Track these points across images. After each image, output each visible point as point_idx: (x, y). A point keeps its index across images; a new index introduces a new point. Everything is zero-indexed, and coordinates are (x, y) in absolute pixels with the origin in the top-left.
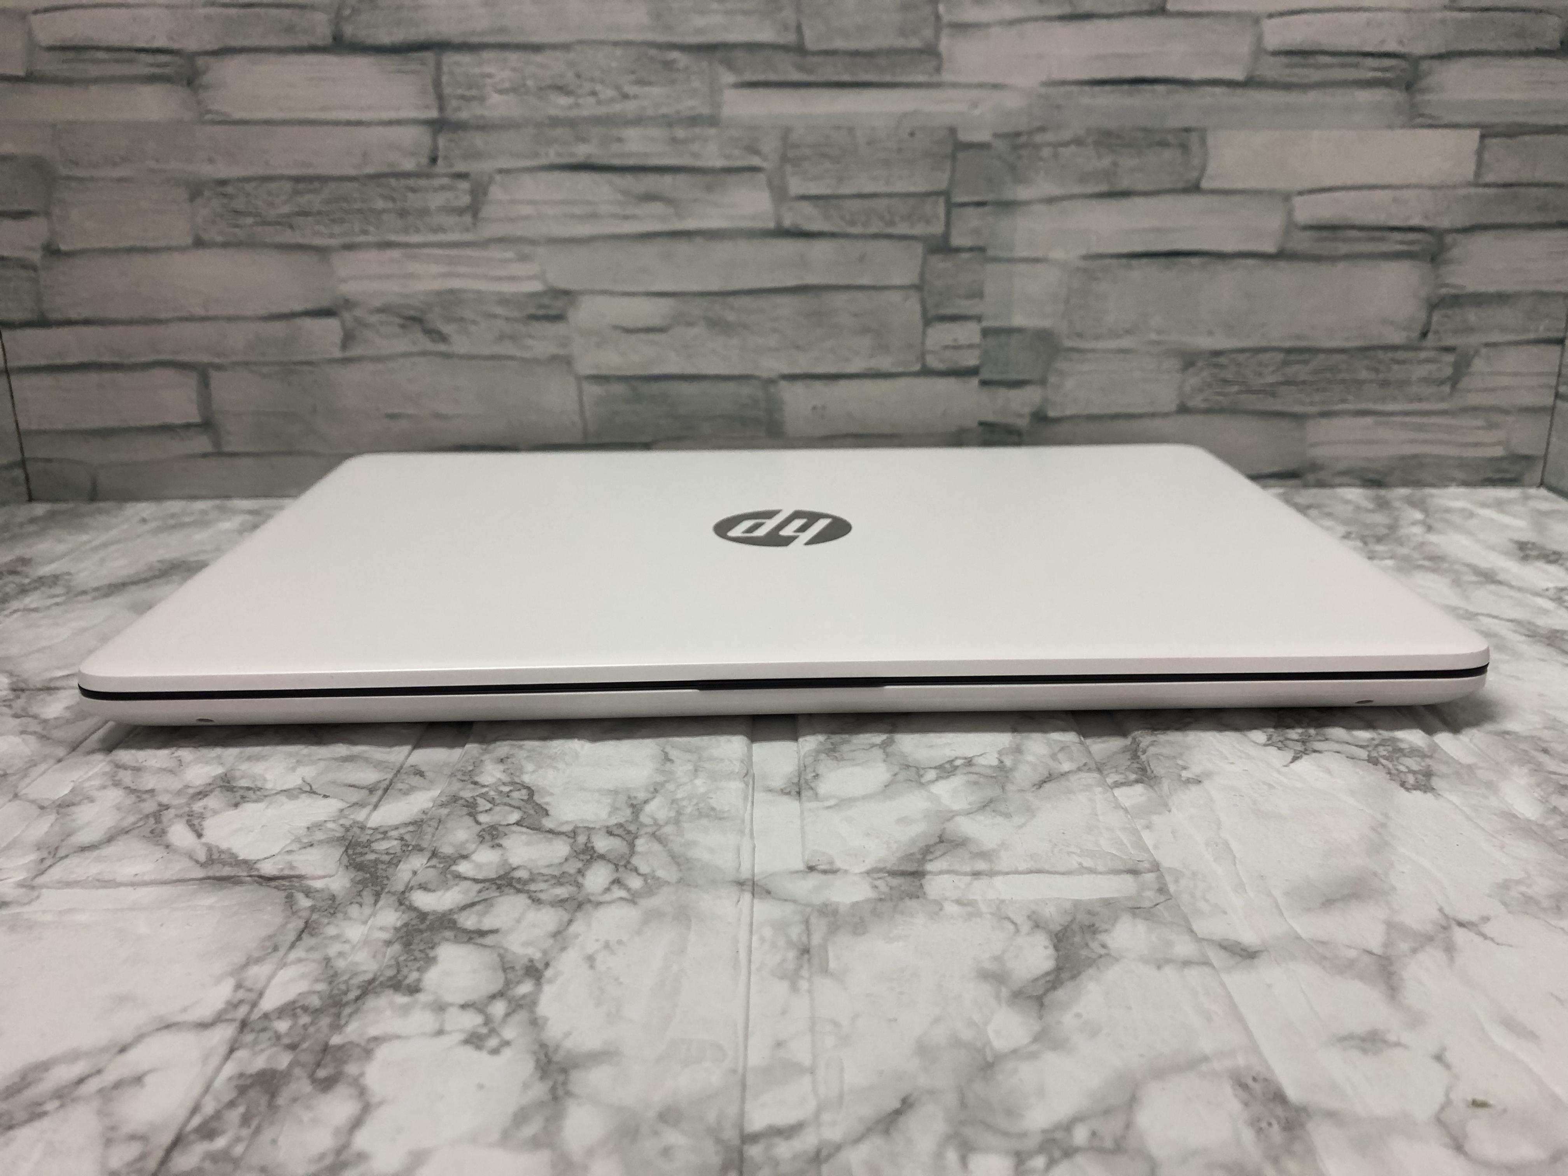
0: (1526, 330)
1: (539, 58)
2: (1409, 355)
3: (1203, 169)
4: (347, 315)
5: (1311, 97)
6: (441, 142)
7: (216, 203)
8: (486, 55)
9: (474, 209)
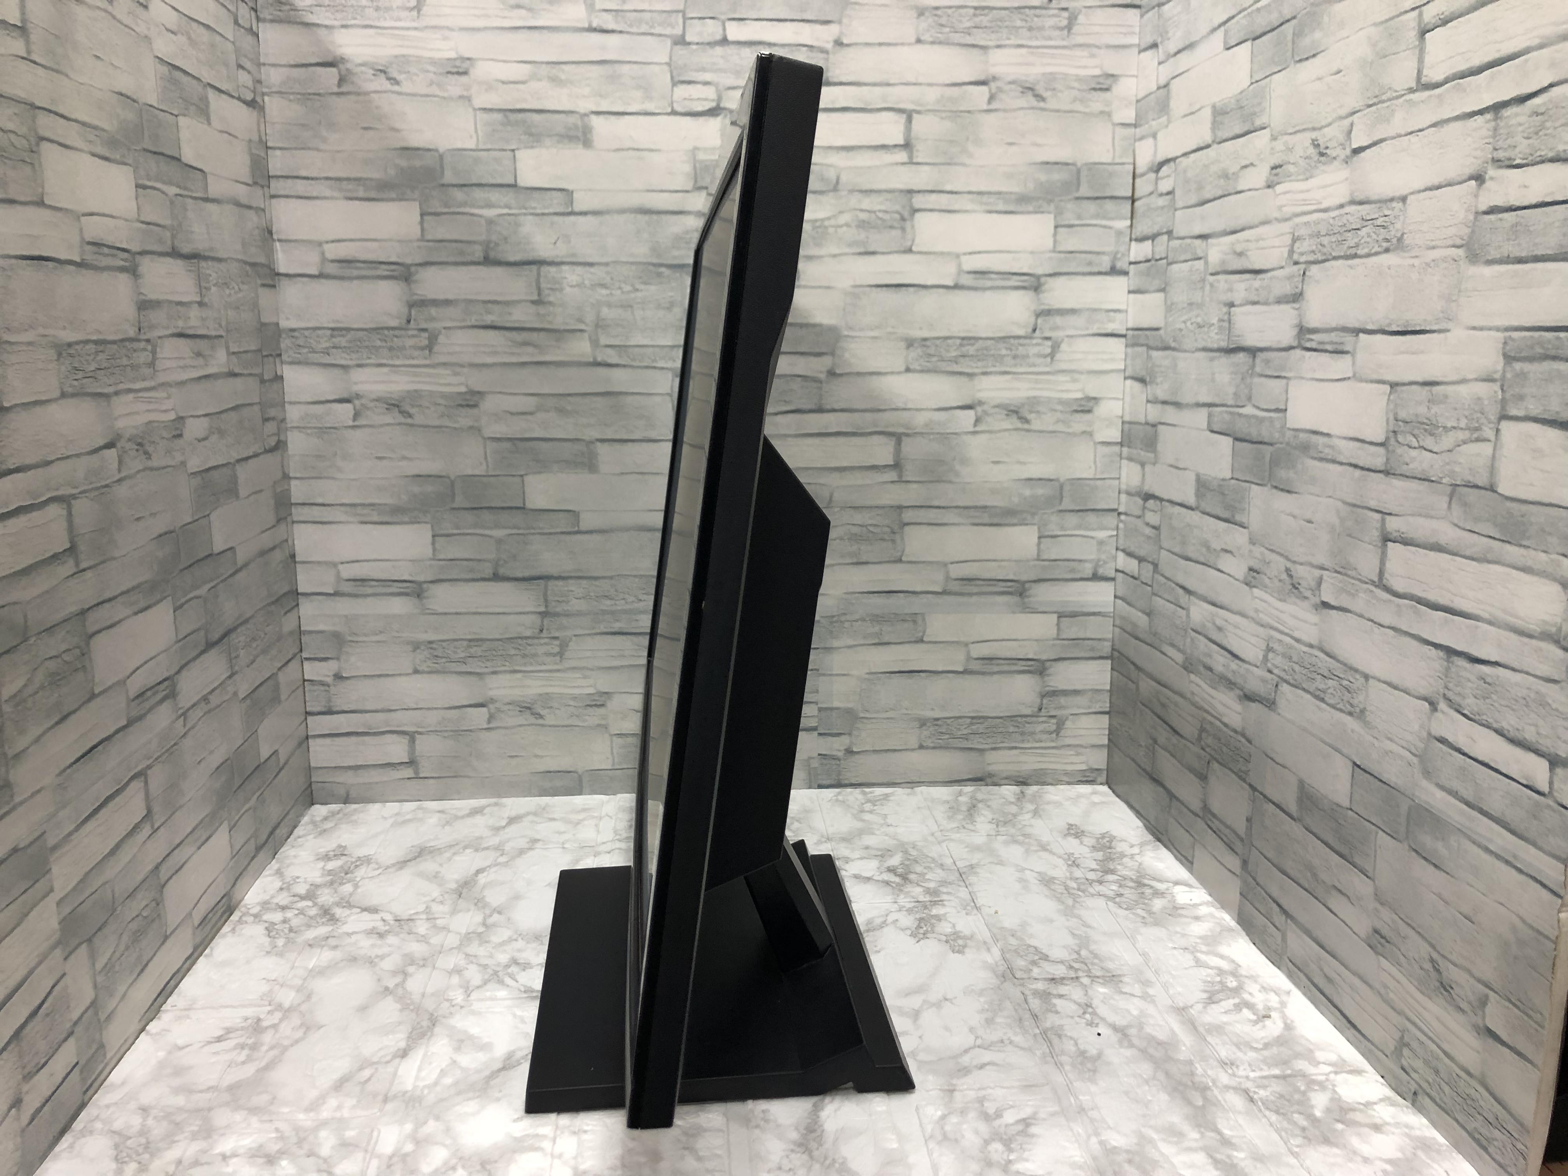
0: (1089, 707)
1: (597, 583)
2: (1034, 719)
3: (924, 632)
4: (491, 706)
5: (974, 599)
6: (546, 622)
7: (425, 653)
8: (571, 581)
9: (561, 654)
